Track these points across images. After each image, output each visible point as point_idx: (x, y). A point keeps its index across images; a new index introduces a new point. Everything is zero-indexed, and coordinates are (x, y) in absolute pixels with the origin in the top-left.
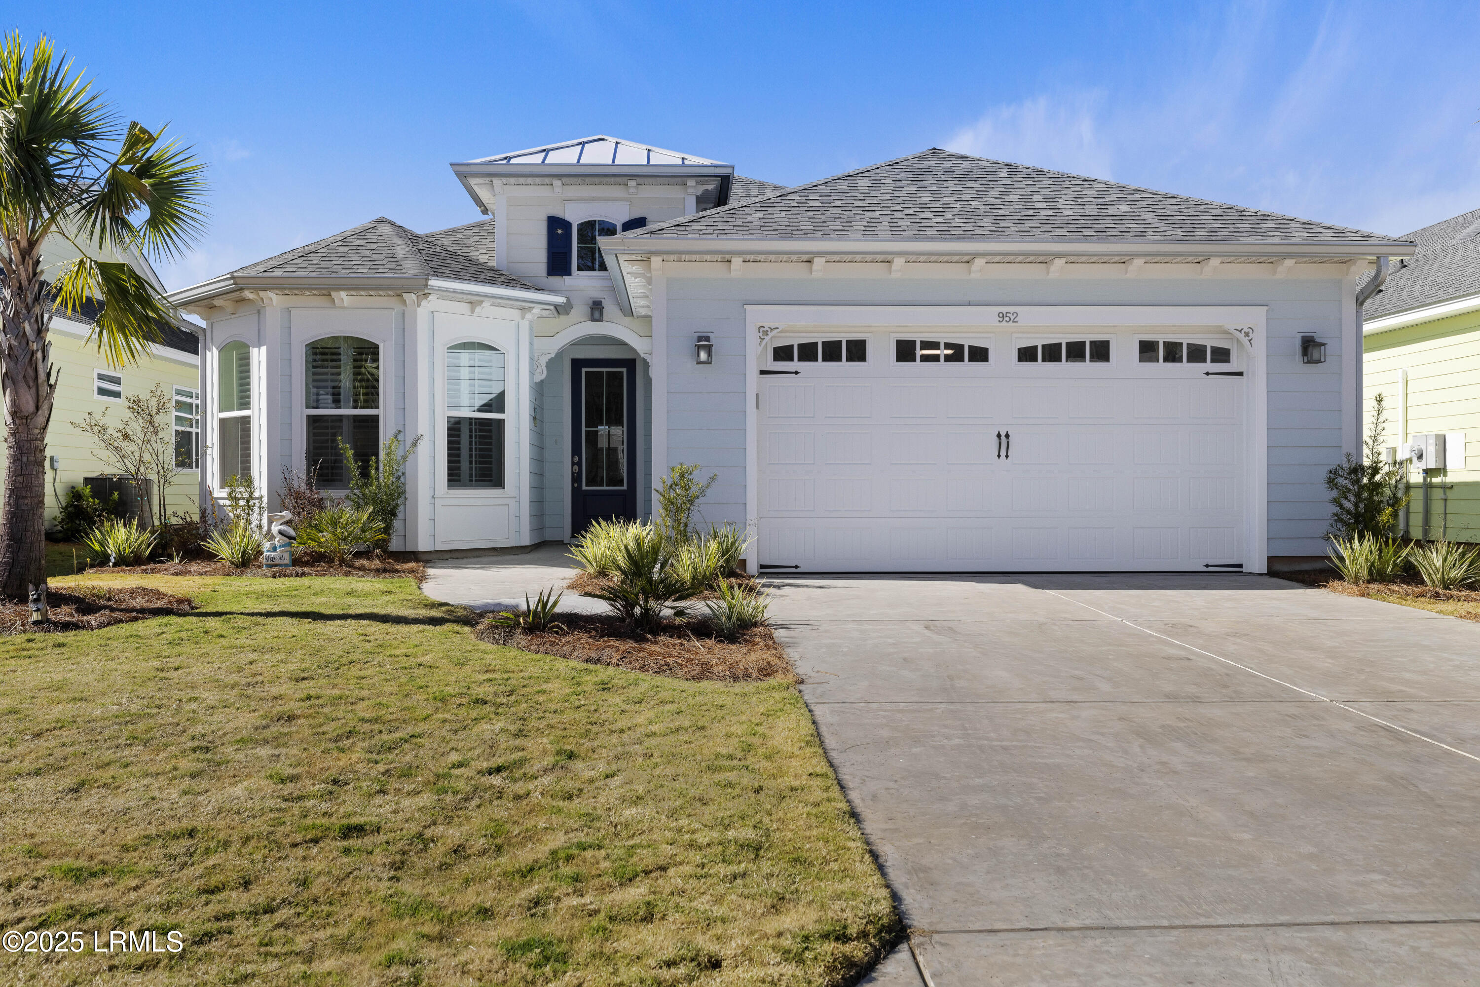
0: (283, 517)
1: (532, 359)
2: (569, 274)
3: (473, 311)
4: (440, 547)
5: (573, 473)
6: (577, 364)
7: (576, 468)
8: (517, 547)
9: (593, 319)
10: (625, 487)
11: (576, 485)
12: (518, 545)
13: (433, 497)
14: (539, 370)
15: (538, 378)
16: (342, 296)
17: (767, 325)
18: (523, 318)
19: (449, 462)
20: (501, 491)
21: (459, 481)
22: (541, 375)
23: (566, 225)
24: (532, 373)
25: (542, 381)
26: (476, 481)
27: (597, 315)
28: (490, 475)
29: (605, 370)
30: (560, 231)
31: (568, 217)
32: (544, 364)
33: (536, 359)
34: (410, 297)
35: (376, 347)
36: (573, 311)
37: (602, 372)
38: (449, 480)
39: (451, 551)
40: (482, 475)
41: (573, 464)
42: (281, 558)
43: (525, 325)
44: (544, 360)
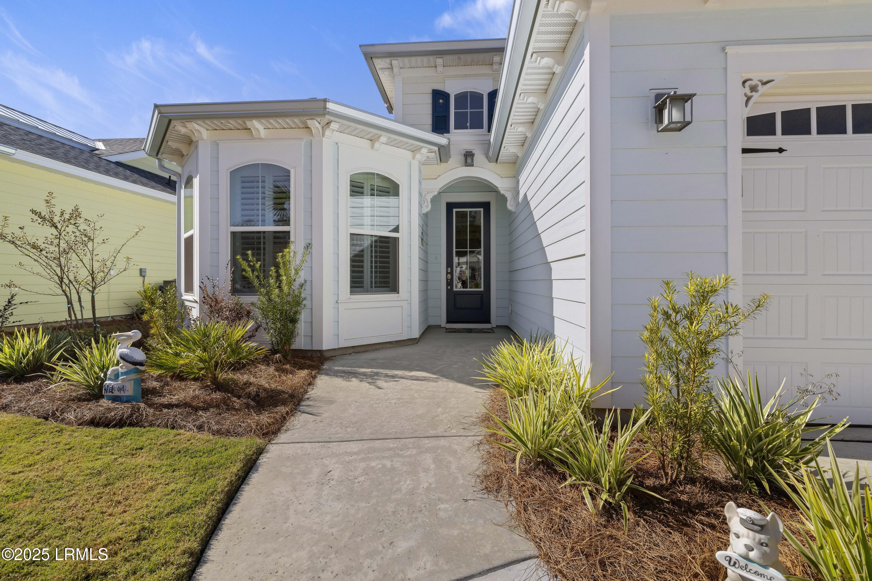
0: (130, 337)
1: (420, 194)
2: (448, 132)
3: (372, 147)
4: (343, 344)
5: (447, 279)
6: (450, 206)
7: (449, 276)
8: (408, 339)
9: (467, 164)
10: (482, 289)
11: (449, 288)
12: (410, 338)
13: (337, 302)
14: (426, 204)
15: (425, 210)
16: (256, 125)
17: (756, 77)
18: (414, 158)
19: (352, 272)
20: (396, 295)
21: (362, 287)
22: (427, 208)
23: (445, 96)
24: (421, 206)
25: (427, 212)
26: (375, 287)
27: (469, 160)
28: (388, 283)
29: (468, 210)
30: (441, 101)
31: (447, 90)
32: (429, 200)
33: (423, 196)
34: (314, 124)
35: (288, 172)
36: (451, 159)
37: (467, 212)
38: (351, 287)
39: (353, 347)
40: (381, 282)
41: (447, 273)
42: (122, 389)
43: (415, 164)
44: (429, 197)
